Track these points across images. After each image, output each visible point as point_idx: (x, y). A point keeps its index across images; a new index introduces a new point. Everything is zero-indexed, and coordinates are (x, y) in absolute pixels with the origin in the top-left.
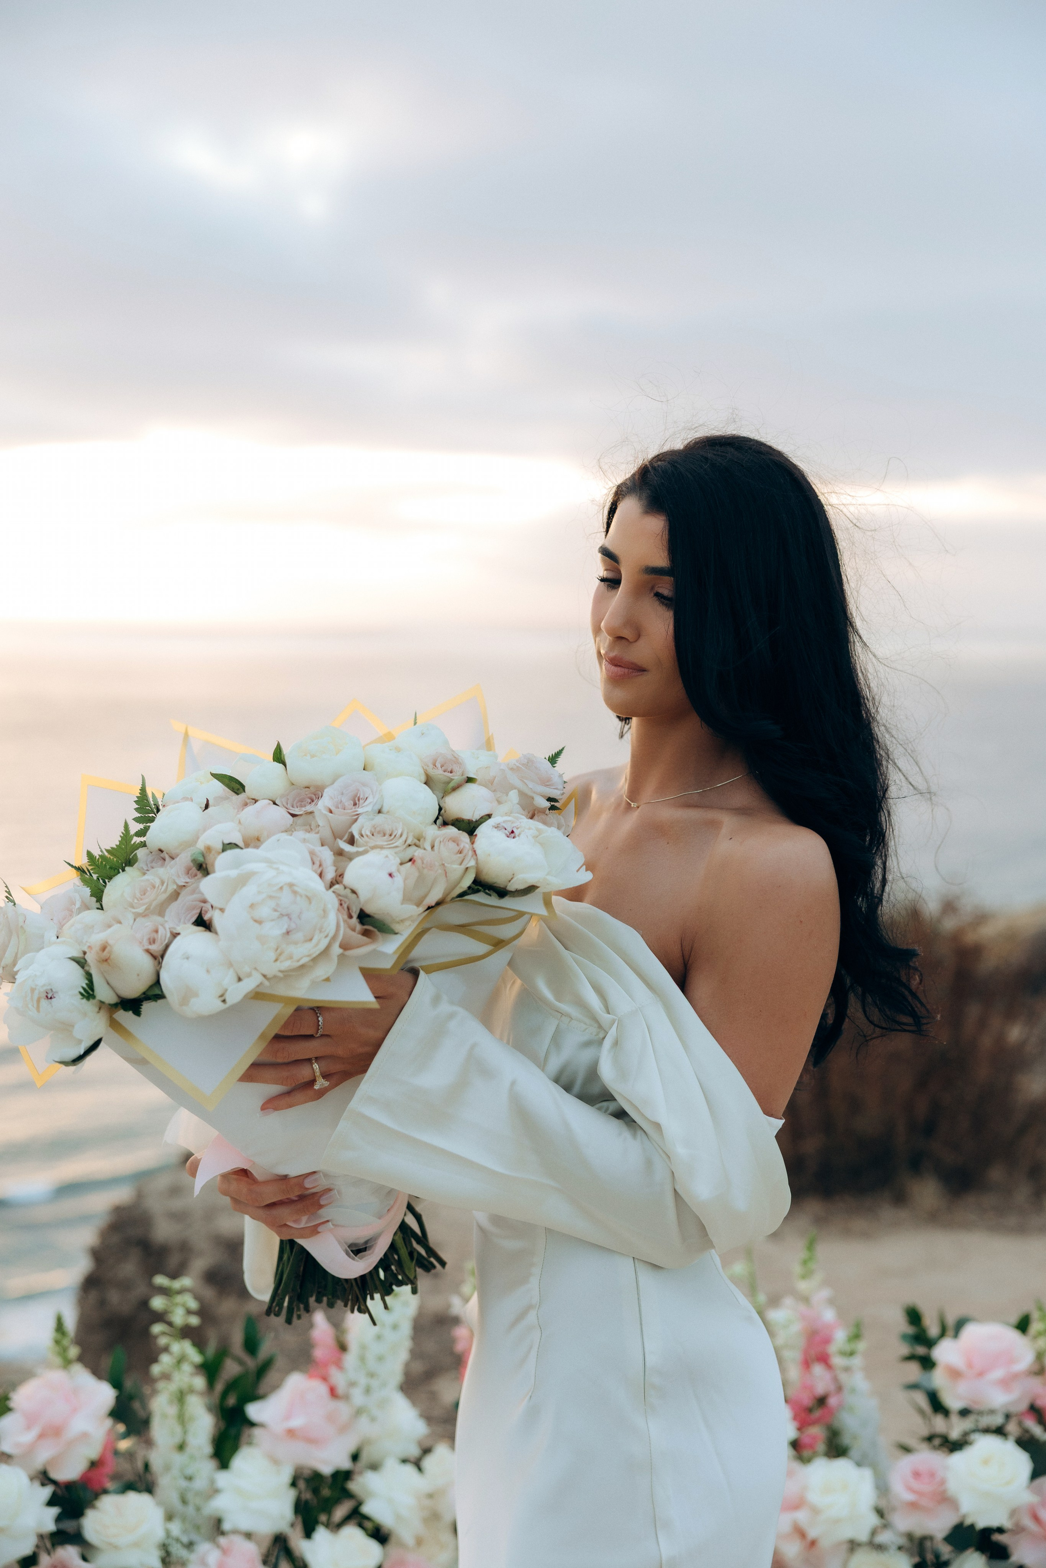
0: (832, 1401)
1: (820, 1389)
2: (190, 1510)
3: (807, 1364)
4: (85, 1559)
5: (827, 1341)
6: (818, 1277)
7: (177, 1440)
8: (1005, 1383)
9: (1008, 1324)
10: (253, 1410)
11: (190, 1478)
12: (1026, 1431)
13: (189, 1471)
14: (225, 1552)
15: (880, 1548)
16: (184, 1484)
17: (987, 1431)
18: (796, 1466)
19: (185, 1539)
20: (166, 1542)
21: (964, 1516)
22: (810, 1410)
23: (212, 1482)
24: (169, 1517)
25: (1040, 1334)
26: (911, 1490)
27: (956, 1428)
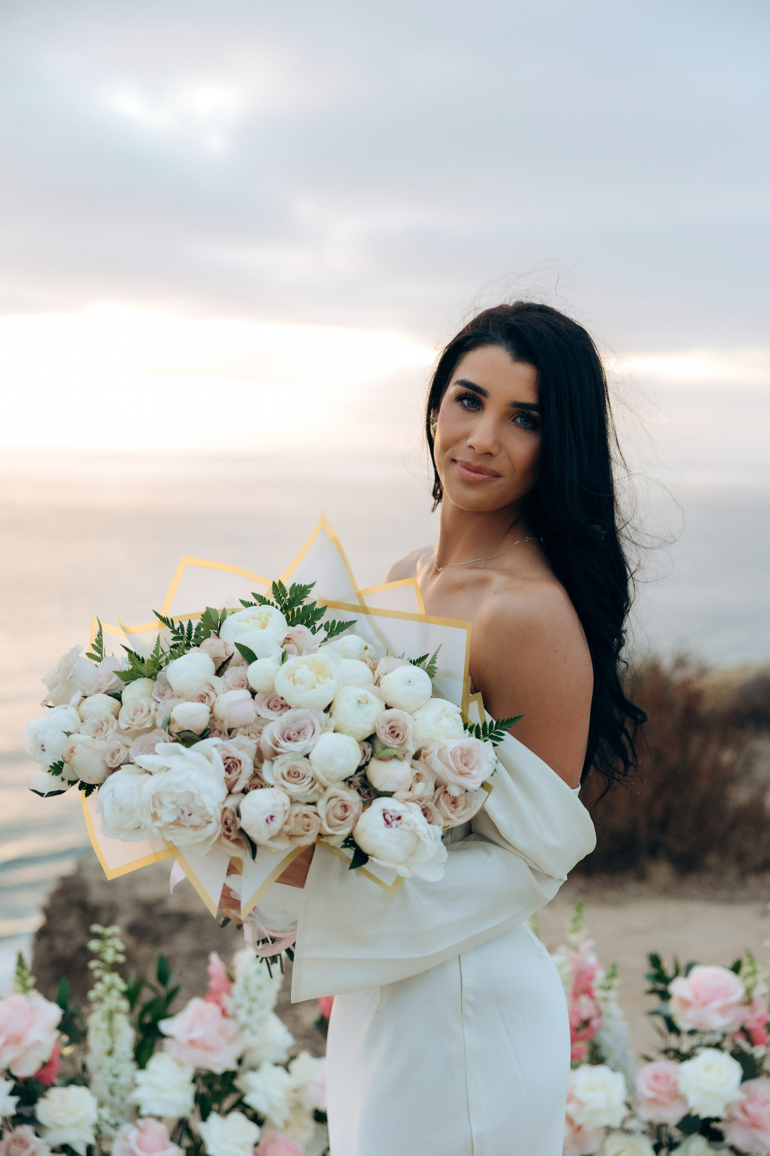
0: (594, 1023)
1: (585, 1014)
2: (117, 1100)
3: (575, 996)
4: (37, 1135)
5: (591, 978)
6: (584, 932)
7: (107, 1047)
8: (723, 1011)
9: (724, 966)
10: (164, 1026)
11: (116, 1076)
12: (738, 1047)
13: (116, 1071)
14: (142, 1131)
15: (628, 1132)
16: (112, 1080)
17: (709, 1046)
19: (112, 1121)
20: (99, 1123)
21: (691, 1109)
22: (578, 1029)
23: (133, 1079)
24: (101, 1105)
25: (749, 974)
26: (652, 1089)
27: (685, 1044)
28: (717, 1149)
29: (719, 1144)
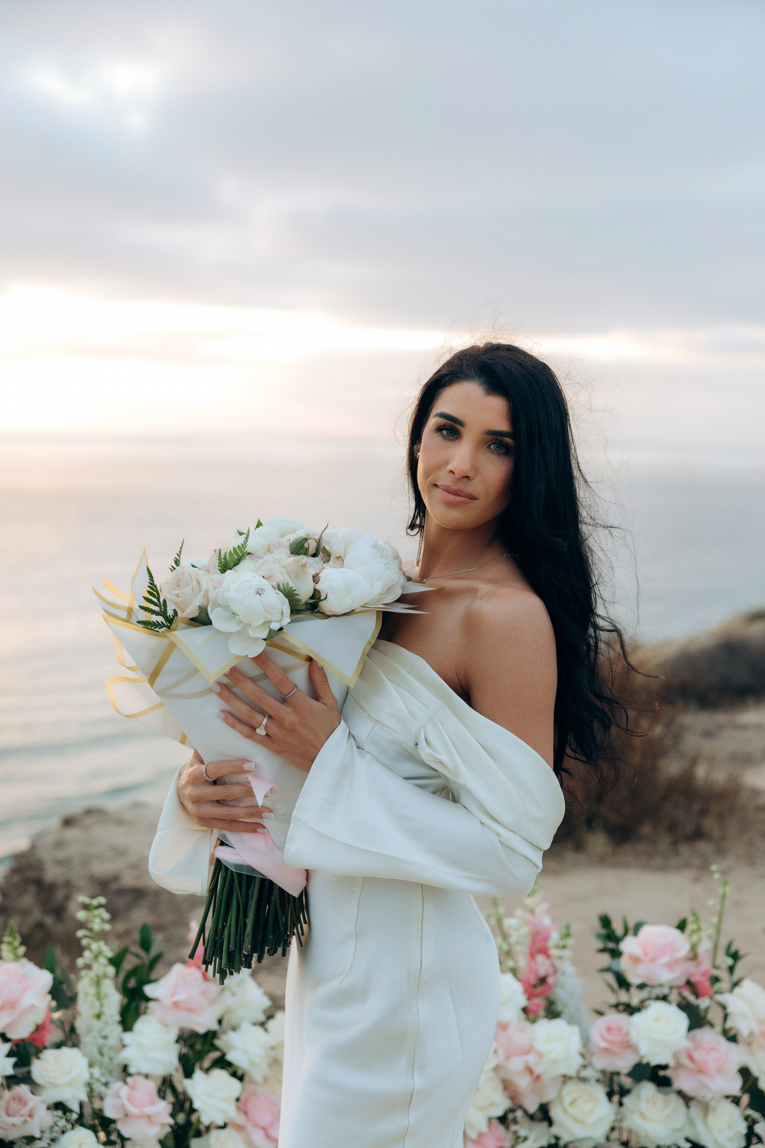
0: (550, 980)
1: (542, 972)
2: (106, 1059)
3: (532, 956)
4: (33, 1093)
5: (546, 939)
6: (539, 896)
7: (96, 1011)
8: (670, 966)
9: (670, 925)
10: (149, 990)
11: (105, 1038)
12: (684, 998)
13: (104, 1033)
14: (133, 1088)
15: (584, 1080)
16: (101, 1041)
17: (658, 998)
18: (527, 1025)
19: (103, 1080)
20: (90, 1082)
21: (642, 1057)
22: (535, 986)
23: (121, 1040)
24: (91, 1065)
25: (693, 932)
26: (605, 1040)
27: (635, 998)
28: (666, 1094)
29: (667, 1089)
